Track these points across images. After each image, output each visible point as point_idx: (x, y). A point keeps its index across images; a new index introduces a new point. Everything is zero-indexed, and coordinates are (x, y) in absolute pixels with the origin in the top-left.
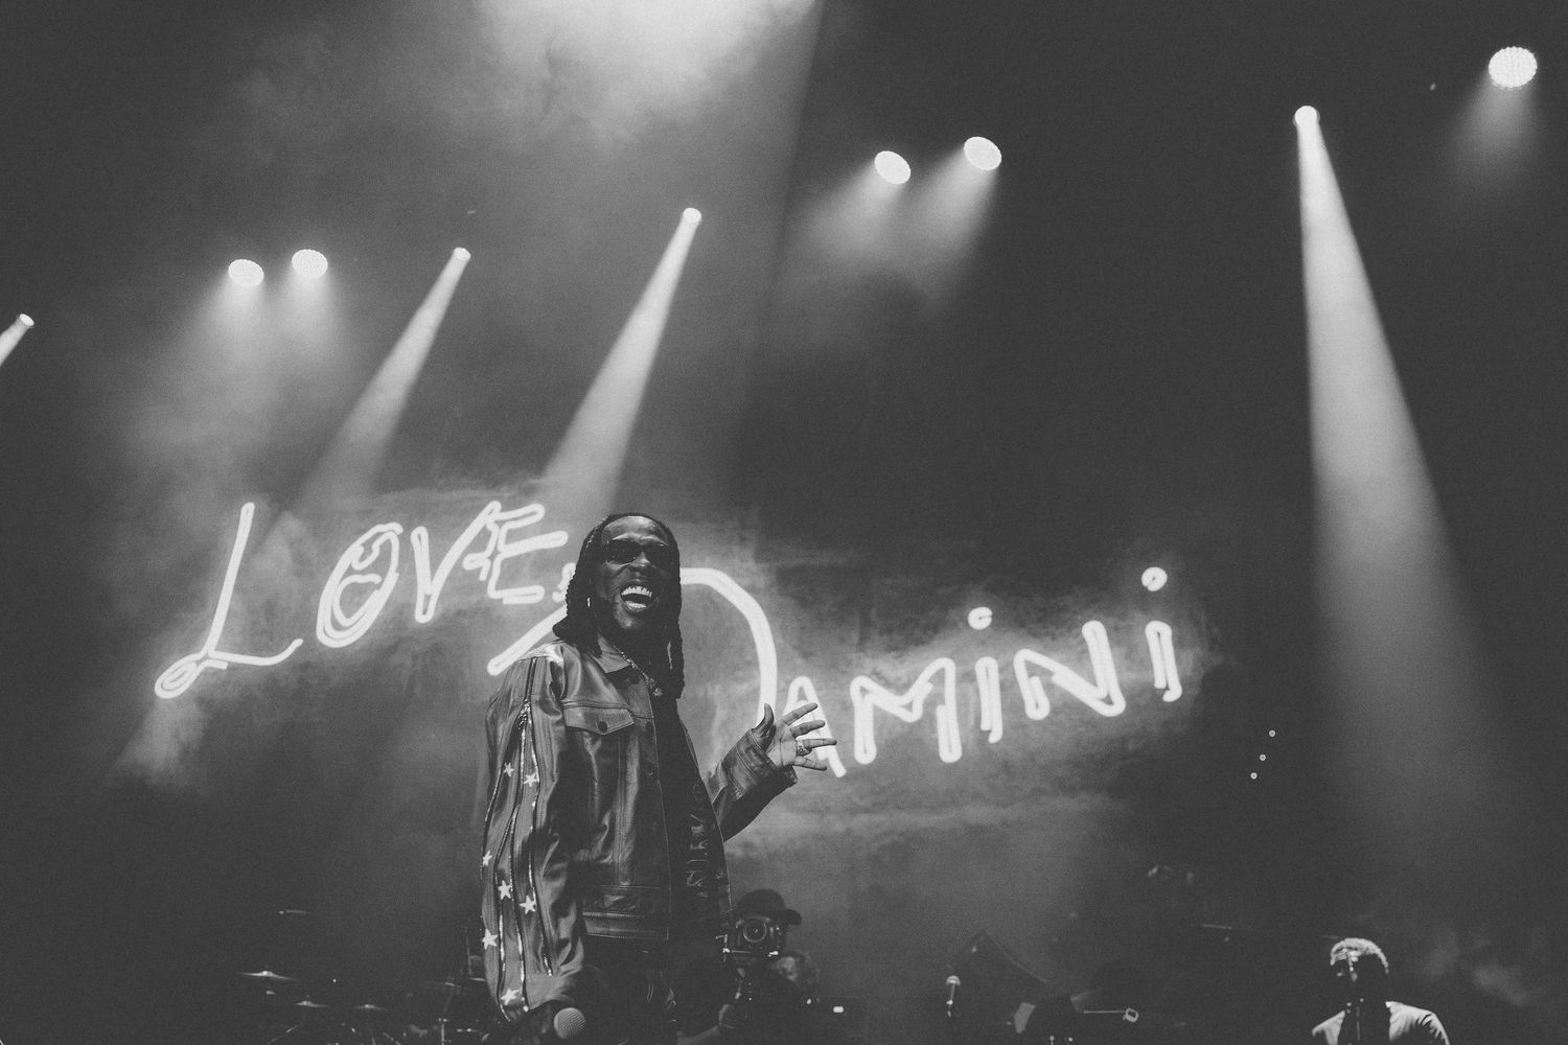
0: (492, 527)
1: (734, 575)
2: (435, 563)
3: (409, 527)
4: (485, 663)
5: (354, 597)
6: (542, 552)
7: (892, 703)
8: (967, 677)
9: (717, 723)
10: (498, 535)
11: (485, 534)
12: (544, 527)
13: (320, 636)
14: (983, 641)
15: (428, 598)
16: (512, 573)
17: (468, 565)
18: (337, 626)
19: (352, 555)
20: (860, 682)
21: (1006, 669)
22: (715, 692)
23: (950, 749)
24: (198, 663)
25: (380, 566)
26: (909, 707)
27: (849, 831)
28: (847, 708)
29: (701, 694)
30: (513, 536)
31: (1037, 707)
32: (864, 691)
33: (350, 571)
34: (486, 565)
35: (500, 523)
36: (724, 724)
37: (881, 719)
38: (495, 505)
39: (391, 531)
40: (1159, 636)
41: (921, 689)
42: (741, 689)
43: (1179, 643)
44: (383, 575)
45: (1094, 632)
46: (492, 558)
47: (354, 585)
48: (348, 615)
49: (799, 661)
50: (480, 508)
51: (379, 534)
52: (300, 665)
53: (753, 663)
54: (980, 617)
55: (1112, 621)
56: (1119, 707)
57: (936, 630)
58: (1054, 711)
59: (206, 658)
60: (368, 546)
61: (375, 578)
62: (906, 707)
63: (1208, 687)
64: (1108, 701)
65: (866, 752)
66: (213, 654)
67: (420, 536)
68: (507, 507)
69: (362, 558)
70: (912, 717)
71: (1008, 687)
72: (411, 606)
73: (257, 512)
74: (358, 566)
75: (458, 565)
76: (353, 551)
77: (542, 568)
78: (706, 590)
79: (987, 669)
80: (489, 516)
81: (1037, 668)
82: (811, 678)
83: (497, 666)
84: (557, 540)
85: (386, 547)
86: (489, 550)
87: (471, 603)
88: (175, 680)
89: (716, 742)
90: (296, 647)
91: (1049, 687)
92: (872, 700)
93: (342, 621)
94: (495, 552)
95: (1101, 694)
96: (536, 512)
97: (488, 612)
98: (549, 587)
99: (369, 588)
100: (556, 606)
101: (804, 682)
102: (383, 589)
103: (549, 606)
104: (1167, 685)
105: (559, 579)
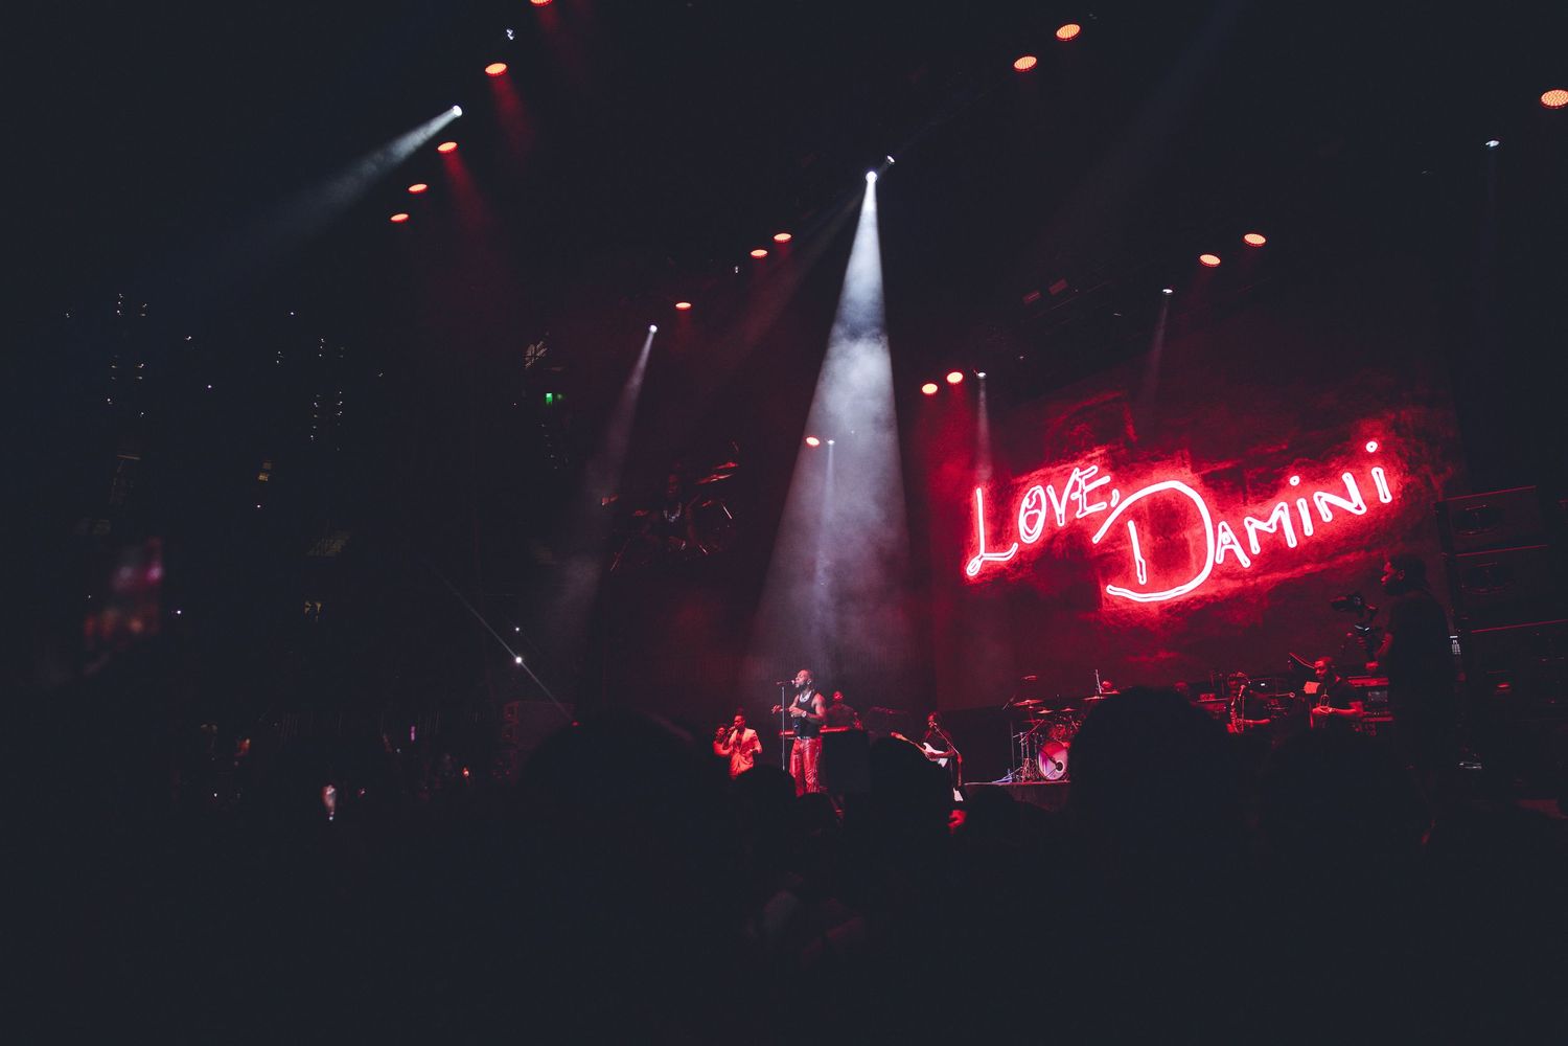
0: (1079, 480)
1: (1184, 482)
2: (1059, 499)
3: (1045, 487)
4: (1091, 539)
5: (1032, 520)
6: (1101, 486)
7: (1263, 526)
8: (1294, 509)
9: (1191, 548)
10: (1082, 482)
11: (1076, 484)
12: (1099, 476)
13: (1024, 540)
14: (1299, 491)
15: (1061, 516)
16: (1091, 498)
17: (1076, 496)
18: (1028, 535)
19: (1025, 503)
20: (1247, 519)
21: (1310, 503)
22: (1187, 534)
23: (1292, 543)
24: (979, 559)
25: (1038, 505)
26: (1271, 526)
27: (1255, 585)
28: (1245, 532)
29: (1181, 536)
30: (1088, 482)
31: (1327, 516)
32: (1250, 523)
33: (1027, 510)
34: (1080, 496)
35: (1081, 477)
36: (1195, 547)
37: (1259, 533)
38: (1077, 470)
39: (1039, 490)
40: (1378, 474)
41: (1273, 520)
42: (1198, 531)
43: (1387, 476)
44: (1040, 509)
45: (1347, 478)
46: (1082, 493)
47: (1029, 516)
48: (1031, 529)
49: (1220, 515)
50: (1072, 471)
51: (1033, 492)
52: (1020, 553)
53: (1201, 519)
54: (1295, 480)
55: (1355, 471)
56: (1364, 509)
57: (1276, 490)
58: (1335, 517)
59: (982, 557)
60: (1030, 497)
61: (1037, 511)
62: (1268, 527)
63: (1403, 494)
64: (1359, 508)
65: (1256, 549)
66: (985, 555)
67: (1051, 489)
68: (1083, 469)
69: (1030, 503)
70: (1272, 531)
71: (1313, 511)
72: (1054, 521)
73: (983, 490)
74: (1029, 507)
75: (1069, 498)
76: (1026, 501)
77: (1104, 491)
78: (1173, 490)
79: (1302, 504)
80: (1076, 474)
81: (1324, 499)
82: (1226, 521)
83: (1096, 539)
84: (1106, 480)
85: (1038, 497)
86: (1080, 490)
87: (1078, 515)
88: (973, 568)
89: (1193, 557)
90: (1015, 546)
91: (1331, 507)
92: (1253, 526)
93: (1030, 532)
94: (1083, 491)
95: (1355, 504)
96: (1095, 468)
97: (1086, 518)
98: (1109, 503)
99: (1036, 516)
100: (1115, 508)
101: (1224, 523)
102: (1042, 515)
103: (1109, 511)
104: (1385, 495)
105: (1111, 496)
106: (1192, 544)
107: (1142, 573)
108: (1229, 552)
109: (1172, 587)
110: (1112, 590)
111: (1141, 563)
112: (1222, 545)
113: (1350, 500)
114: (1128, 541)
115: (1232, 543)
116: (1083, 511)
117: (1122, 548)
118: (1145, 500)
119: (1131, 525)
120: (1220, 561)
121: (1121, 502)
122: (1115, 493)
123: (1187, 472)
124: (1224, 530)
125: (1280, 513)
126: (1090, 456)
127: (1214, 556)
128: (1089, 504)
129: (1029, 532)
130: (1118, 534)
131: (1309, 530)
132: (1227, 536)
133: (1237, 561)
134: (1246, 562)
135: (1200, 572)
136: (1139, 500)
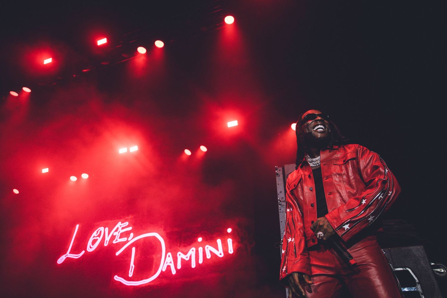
1: (159, 234)
2: (109, 234)
3: (105, 228)
4: (115, 253)
5: (94, 242)
6: (127, 231)
7: (184, 257)
8: (197, 251)
9: (154, 263)
10: (120, 228)
11: (118, 228)
12: (127, 227)
13: (88, 250)
15: (107, 241)
16: (122, 235)
17: (114, 234)
18: (91, 247)
19: (95, 234)
20: (179, 253)
21: (204, 250)
22: (154, 256)
23: (193, 266)
24: (65, 256)
25: (99, 236)
26: (187, 257)
28: (177, 258)
29: (152, 257)
30: (123, 228)
31: (209, 256)
32: (180, 255)
33: (94, 237)
34: (117, 234)
35: (121, 226)
37: (183, 260)
38: (120, 223)
39: (102, 229)
40: (230, 241)
41: (188, 255)
42: (159, 256)
43: (233, 243)
45: (219, 241)
46: (119, 233)
47: (94, 239)
50: (118, 223)
51: (100, 229)
52: (84, 255)
53: (161, 251)
54: (200, 239)
58: (211, 257)
59: (67, 255)
60: (97, 232)
61: (98, 238)
62: (186, 258)
64: (221, 254)
65: (179, 267)
66: (69, 254)
67: (107, 229)
68: (122, 223)
69: (96, 234)
70: (187, 259)
71: (204, 253)
72: (104, 243)
73: (79, 226)
74: (96, 236)
75: (113, 235)
76: (95, 232)
77: (127, 234)
78: (154, 237)
79: (201, 249)
80: (120, 224)
81: (209, 248)
82: (171, 252)
83: (117, 254)
84: (130, 228)
85: (101, 232)
86: (118, 232)
87: (114, 242)
88: (61, 260)
89: (154, 266)
90: (83, 252)
91: (211, 252)
92: (181, 256)
93: (92, 246)
94: (119, 232)
95: (220, 253)
96: (127, 223)
97: (117, 244)
98: (128, 238)
99: (97, 239)
100: (129, 241)
101: (170, 254)
102: (99, 239)
103: (127, 241)
104: (231, 251)
105: (130, 236)
106: (155, 261)
107: (131, 271)
108: (169, 267)
109: (141, 280)
110: (117, 278)
111: (132, 267)
112: (167, 263)
113: (218, 250)
114: (130, 256)
115: (171, 263)
116: (117, 240)
117: (126, 259)
118: (142, 240)
119: (134, 249)
120: (164, 270)
121: (132, 239)
122: (132, 235)
124: (169, 256)
125: (192, 252)
127: (162, 268)
128: (120, 237)
129: (91, 248)
130: (128, 252)
131: (201, 261)
132: (170, 259)
133: (171, 271)
134: (174, 272)
135: (155, 273)
136: (140, 239)
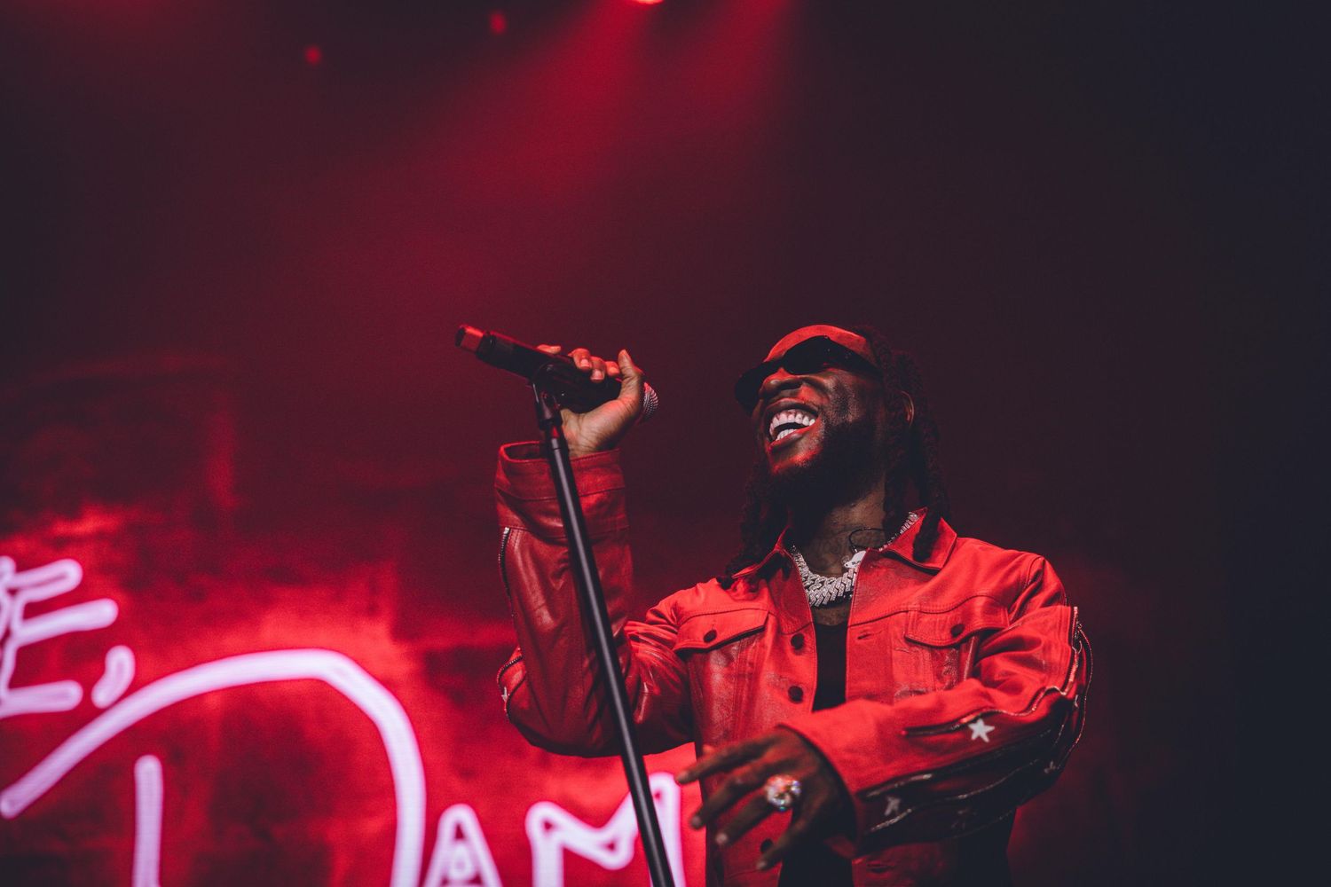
0: (4, 600)
1: (361, 663)
7: (586, 841)
10: (11, 609)
12: (77, 598)
20: (541, 812)
22: (333, 830)
26: (611, 847)
28: (525, 851)
30: (33, 610)
32: (548, 826)
35: (13, 592)
37: (573, 862)
38: (7, 566)
41: (623, 827)
42: (373, 826)
49: (456, 783)
62: (606, 847)
68: (23, 566)
70: (614, 860)
78: (320, 689)
82: (474, 806)
83: (13, 805)
84: (101, 613)
92: (558, 838)
94: (7, 634)
96: (68, 573)
98: (89, 686)
100: (101, 711)
101: (460, 814)
103: (87, 713)
105: (99, 671)
112: (444, 882)
114: (124, 824)
115: (476, 879)
119: (149, 772)
121: (128, 694)
122: (121, 662)
123: (377, 638)
124: (459, 834)
126: (61, 529)
130: (96, 794)
132: (467, 856)
136: (197, 700)
